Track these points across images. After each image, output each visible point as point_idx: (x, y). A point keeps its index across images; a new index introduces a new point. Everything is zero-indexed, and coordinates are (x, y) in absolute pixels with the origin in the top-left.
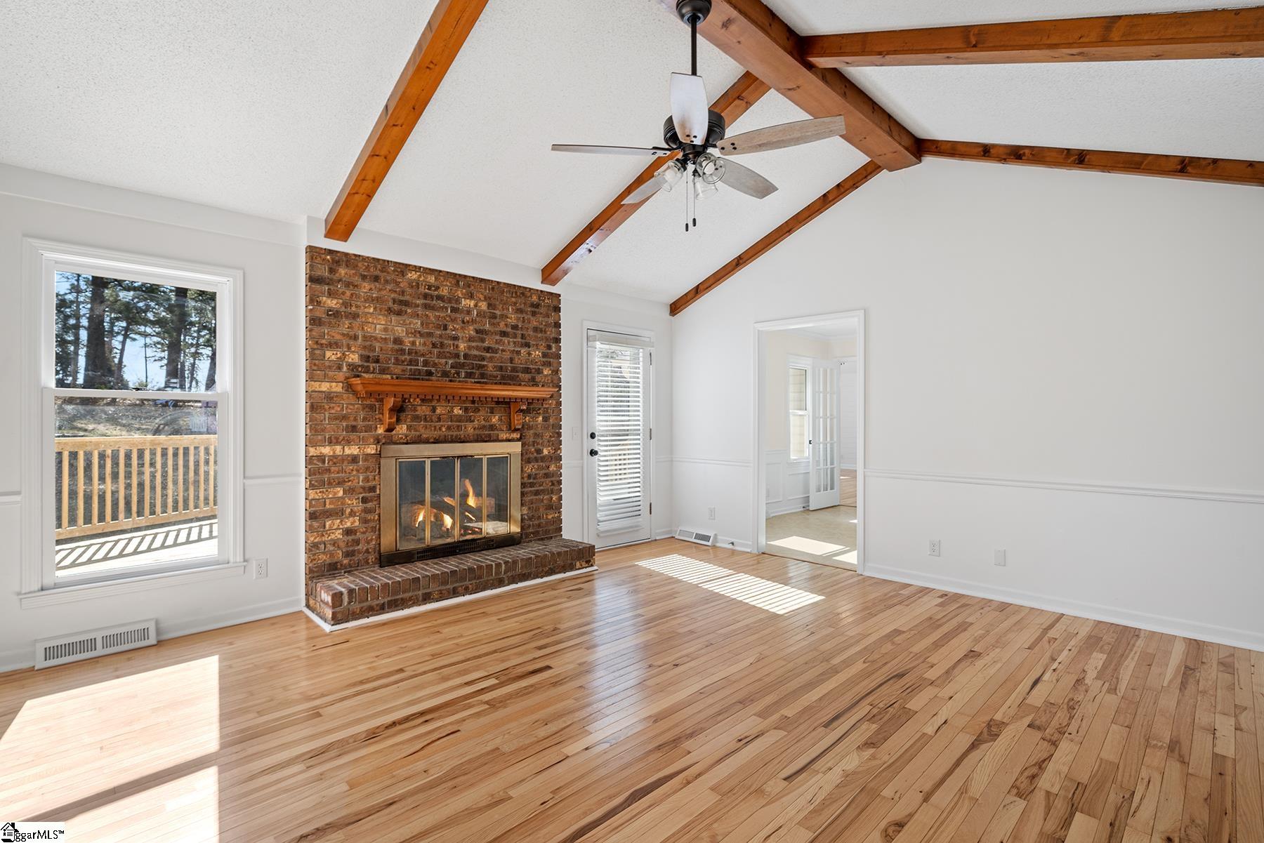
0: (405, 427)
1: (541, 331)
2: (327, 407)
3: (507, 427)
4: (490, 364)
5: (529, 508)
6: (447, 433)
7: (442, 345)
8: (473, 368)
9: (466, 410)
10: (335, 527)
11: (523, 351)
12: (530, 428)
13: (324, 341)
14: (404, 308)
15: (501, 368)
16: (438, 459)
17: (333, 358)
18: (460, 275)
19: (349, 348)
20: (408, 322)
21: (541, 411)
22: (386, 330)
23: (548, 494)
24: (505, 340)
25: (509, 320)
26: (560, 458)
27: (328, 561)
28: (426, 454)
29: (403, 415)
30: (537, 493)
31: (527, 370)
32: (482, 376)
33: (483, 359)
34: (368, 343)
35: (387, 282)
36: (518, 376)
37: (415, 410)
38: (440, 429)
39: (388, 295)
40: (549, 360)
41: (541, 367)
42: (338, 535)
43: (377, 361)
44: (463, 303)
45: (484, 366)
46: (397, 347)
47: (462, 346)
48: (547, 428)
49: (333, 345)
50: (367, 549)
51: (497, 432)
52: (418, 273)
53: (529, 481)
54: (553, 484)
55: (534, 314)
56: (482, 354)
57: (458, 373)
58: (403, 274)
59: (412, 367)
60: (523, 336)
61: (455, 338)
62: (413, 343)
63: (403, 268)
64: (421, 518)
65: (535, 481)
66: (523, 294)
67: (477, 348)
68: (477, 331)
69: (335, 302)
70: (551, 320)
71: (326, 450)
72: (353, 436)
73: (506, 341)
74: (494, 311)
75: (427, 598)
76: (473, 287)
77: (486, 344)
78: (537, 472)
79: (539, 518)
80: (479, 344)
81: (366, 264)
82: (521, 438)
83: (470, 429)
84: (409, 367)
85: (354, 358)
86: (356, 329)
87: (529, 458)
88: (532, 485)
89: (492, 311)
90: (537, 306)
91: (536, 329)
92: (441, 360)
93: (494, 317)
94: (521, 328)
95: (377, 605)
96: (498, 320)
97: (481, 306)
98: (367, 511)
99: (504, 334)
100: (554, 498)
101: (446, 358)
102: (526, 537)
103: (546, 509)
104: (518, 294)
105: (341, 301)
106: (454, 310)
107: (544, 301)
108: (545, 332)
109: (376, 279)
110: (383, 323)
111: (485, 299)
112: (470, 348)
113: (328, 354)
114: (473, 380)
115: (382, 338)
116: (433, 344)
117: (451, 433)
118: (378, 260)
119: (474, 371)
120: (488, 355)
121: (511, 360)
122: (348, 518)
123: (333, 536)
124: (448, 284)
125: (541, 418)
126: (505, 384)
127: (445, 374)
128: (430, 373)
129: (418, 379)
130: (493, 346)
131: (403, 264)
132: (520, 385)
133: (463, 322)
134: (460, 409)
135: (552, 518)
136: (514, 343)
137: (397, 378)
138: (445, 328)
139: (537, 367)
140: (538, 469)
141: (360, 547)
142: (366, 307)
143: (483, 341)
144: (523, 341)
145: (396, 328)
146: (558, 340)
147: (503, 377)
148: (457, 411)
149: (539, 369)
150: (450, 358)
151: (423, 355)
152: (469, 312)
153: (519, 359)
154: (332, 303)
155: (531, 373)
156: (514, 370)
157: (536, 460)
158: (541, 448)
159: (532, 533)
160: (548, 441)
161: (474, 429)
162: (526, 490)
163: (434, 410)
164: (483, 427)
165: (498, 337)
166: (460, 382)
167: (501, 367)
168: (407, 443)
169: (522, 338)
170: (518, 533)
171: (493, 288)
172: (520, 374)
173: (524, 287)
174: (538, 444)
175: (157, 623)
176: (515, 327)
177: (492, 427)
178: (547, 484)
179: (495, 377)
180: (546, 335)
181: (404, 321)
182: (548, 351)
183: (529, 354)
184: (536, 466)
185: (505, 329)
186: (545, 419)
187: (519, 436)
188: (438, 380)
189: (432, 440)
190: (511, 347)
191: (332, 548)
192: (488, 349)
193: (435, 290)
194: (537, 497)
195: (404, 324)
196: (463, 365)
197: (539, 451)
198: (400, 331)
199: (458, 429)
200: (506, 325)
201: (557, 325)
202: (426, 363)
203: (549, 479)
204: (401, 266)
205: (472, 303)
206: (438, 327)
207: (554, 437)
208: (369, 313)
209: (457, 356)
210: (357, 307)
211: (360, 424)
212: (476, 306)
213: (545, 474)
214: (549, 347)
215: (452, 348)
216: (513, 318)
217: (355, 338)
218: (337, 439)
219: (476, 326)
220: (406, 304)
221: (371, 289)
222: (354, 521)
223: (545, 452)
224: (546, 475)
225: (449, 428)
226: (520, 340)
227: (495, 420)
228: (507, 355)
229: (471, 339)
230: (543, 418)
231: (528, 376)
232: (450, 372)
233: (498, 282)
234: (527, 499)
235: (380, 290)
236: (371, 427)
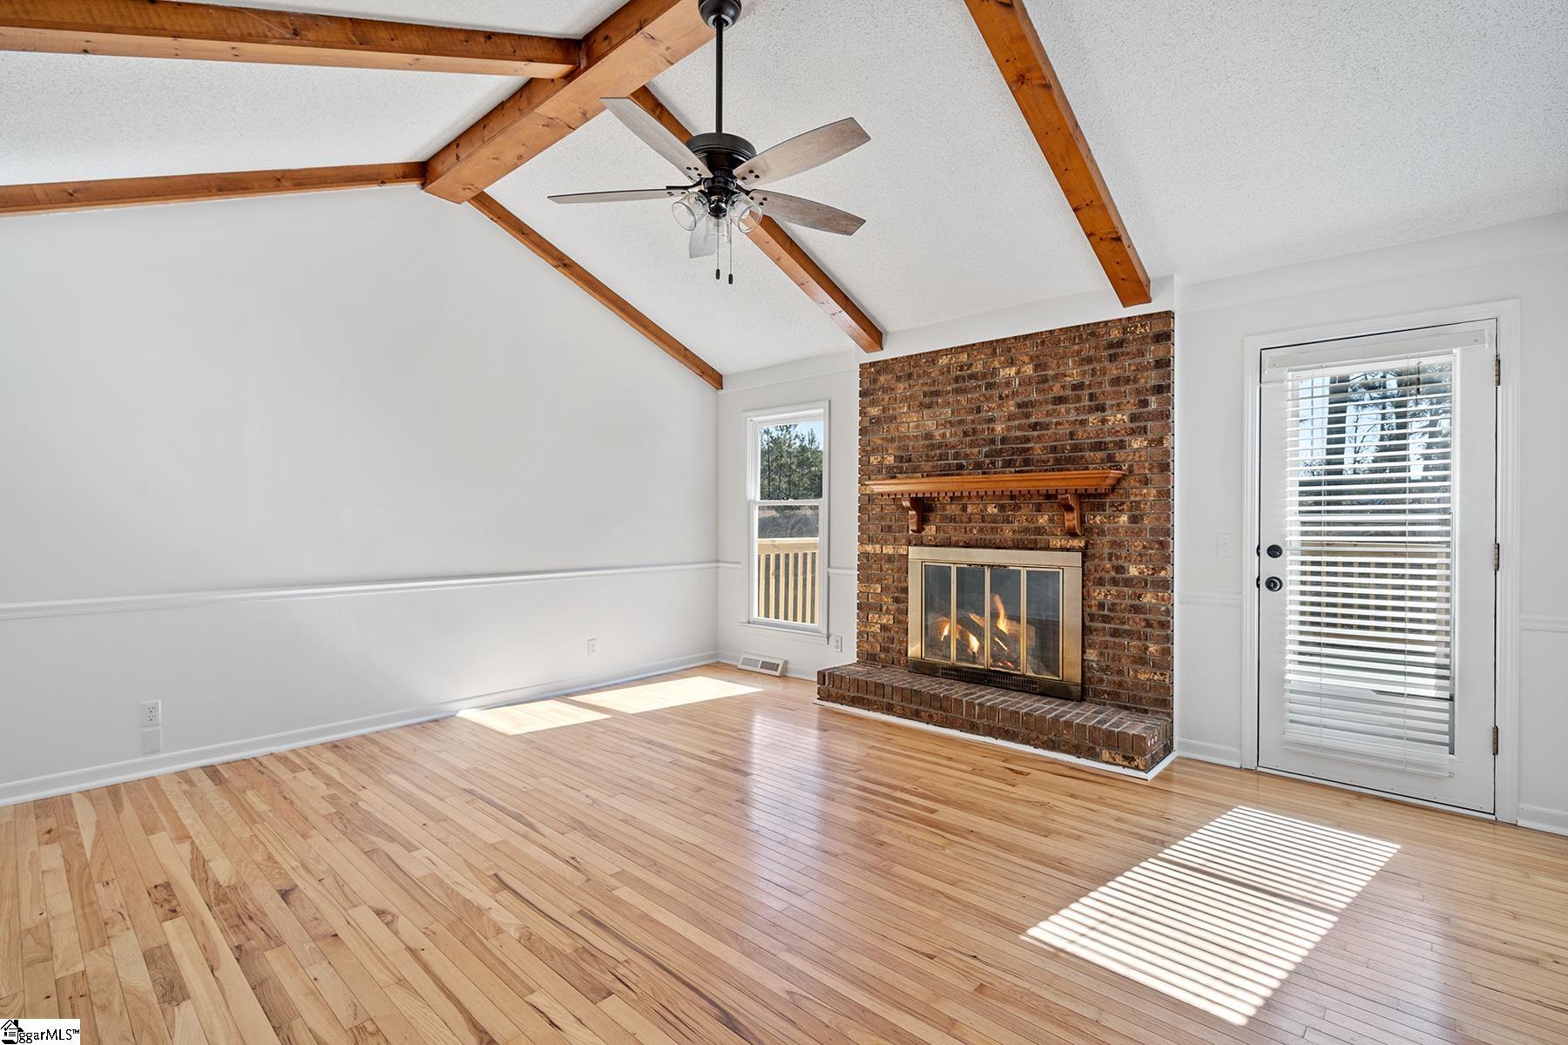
0: (934, 528)
1: (1127, 381)
2: (870, 508)
3: (1061, 530)
4: (1038, 445)
5: (1101, 654)
6: (979, 536)
7: (974, 431)
8: (1013, 454)
9: (1002, 508)
10: (875, 621)
11: (1093, 419)
12: (1102, 532)
13: (869, 448)
14: (935, 399)
15: (1054, 449)
16: (966, 566)
17: (875, 462)
18: (997, 341)
19: (887, 451)
20: (938, 413)
21: (1125, 507)
22: (917, 427)
23: (1139, 638)
24: (1062, 408)
25: (1068, 379)
26: (1167, 585)
27: (870, 652)
28: (952, 559)
29: (932, 516)
30: (1115, 633)
31: (1099, 446)
32: (1026, 462)
33: (1027, 440)
34: (903, 443)
35: (919, 376)
36: (1083, 457)
37: (945, 510)
38: (971, 531)
39: (919, 390)
40: (1142, 424)
41: (1127, 439)
42: (877, 628)
43: (909, 460)
44: (1001, 374)
45: (1028, 449)
46: (927, 442)
47: (999, 428)
48: (1138, 534)
49: (875, 450)
50: (900, 650)
51: (1046, 537)
52: (949, 356)
53: (1101, 612)
54: (1149, 624)
55: (1112, 358)
56: (1026, 433)
57: (993, 463)
58: (934, 362)
59: (943, 462)
60: (1092, 397)
61: (991, 420)
62: (944, 435)
63: (933, 356)
64: (946, 633)
65: (1112, 615)
66: (1093, 334)
67: (1020, 428)
68: (1019, 406)
69: (876, 410)
70: (1150, 358)
71: (869, 548)
72: (890, 537)
73: (1063, 410)
74: (1046, 373)
75: (889, 709)
76: (1014, 351)
77: (1033, 420)
78: (1118, 601)
79: (1120, 672)
80: (1023, 421)
81: (901, 365)
82: (1086, 547)
83: (1007, 533)
84: (939, 463)
85: (890, 460)
86: (892, 431)
87: (1101, 578)
88: (1106, 619)
89: (1043, 373)
90: (1120, 344)
91: (1116, 381)
92: (973, 450)
93: (1045, 380)
94: (1090, 385)
95: (848, 696)
96: (1051, 383)
97: (1025, 371)
98: (898, 610)
99: (1060, 400)
100: (1152, 648)
101: (979, 446)
102: (1095, 696)
103: (1135, 662)
104: (1084, 336)
105: (881, 407)
106: (990, 386)
107: (1133, 332)
108: (1136, 381)
109: (910, 376)
110: (916, 419)
111: (1031, 359)
112: (1009, 429)
113: (872, 459)
114: (1013, 470)
115: (914, 436)
116: (965, 433)
117: (983, 537)
118: (912, 356)
119: (1015, 457)
120: (1035, 433)
121: (1072, 435)
122: (884, 615)
123: (873, 629)
124: (983, 356)
125: (1124, 519)
126: (1059, 470)
127: (978, 466)
128: (960, 467)
129: (948, 475)
130: (1043, 420)
131: (934, 352)
132: (1087, 469)
133: (1001, 397)
134: (995, 507)
135: (1149, 679)
136: (1077, 409)
137: (927, 476)
138: (979, 410)
139: (1118, 439)
140: (1118, 596)
141: (894, 646)
142: (900, 408)
143: (1027, 416)
144: (1092, 404)
145: (926, 423)
146: (1164, 389)
147: (1057, 461)
148: (991, 510)
149: (1122, 441)
150: (984, 445)
151: (954, 447)
152: (1008, 384)
153: (1085, 431)
154: (874, 411)
155: (1106, 449)
156: (1076, 448)
157: (1114, 582)
158: (1126, 565)
159: (1105, 692)
160: (1140, 555)
161: (1014, 532)
162: (1095, 625)
163: (964, 509)
164: (1026, 530)
165: (1050, 407)
166: (995, 473)
167: (1055, 446)
168: (936, 546)
169: (1091, 400)
170: (1077, 684)
171: (1043, 342)
172: (1087, 454)
173: (1094, 324)
174: (1118, 558)
175: (786, 662)
176: (1078, 387)
177: (1039, 531)
178: (1135, 623)
179: (1043, 462)
180: (1137, 386)
181: (935, 413)
182: (1142, 410)
183: (1104, 421)
184: (1113, 592)
185: (1062, 393)
186: (1134, 519)
187: (1082, 544)
188: (970, 474)
189: (961, 544)
190: (1072, 416)
191: (873, 640)
192: (1034, 427)
193: (968, 369)
194: (1116, 640)
195: (935, 416)
196: (999, 452)
197: (1120, 569)
198: (930, 425)
199: (992, 531)
200: (1063, 387)
201: (1164, 364)
202: (956, 456)
203: (1142, 616)
204: (932, 355)
205: (1013, 371)
206: (970, 412)
207: (1152, 549)
208: (903, 413)
209: (993, 441)
210: (894, 409)
211: (895, 525)
212: (1018, 373)
213: (1132, 606)
214: (1144, 403)
215: (986, 433)
216: (1074, 374)
217: (892, 440)
218: (877, 538)
219: (1019, 399)
220: (937, 394)
221: (905, 388)
222: (889, 619)
223: (1133, 571)
224: (1136, 609)
225: (981, 530)
226: (1087, 403)
227: (1043, 520)
228: (1065, 429)
229: (1010, 418)
230: (1129, 518)
231: (1100, 455)
232: (983, 462)
233: (1051, 331)
234: (1097, 638)
235: (914, 386)
236: (903, 528)
